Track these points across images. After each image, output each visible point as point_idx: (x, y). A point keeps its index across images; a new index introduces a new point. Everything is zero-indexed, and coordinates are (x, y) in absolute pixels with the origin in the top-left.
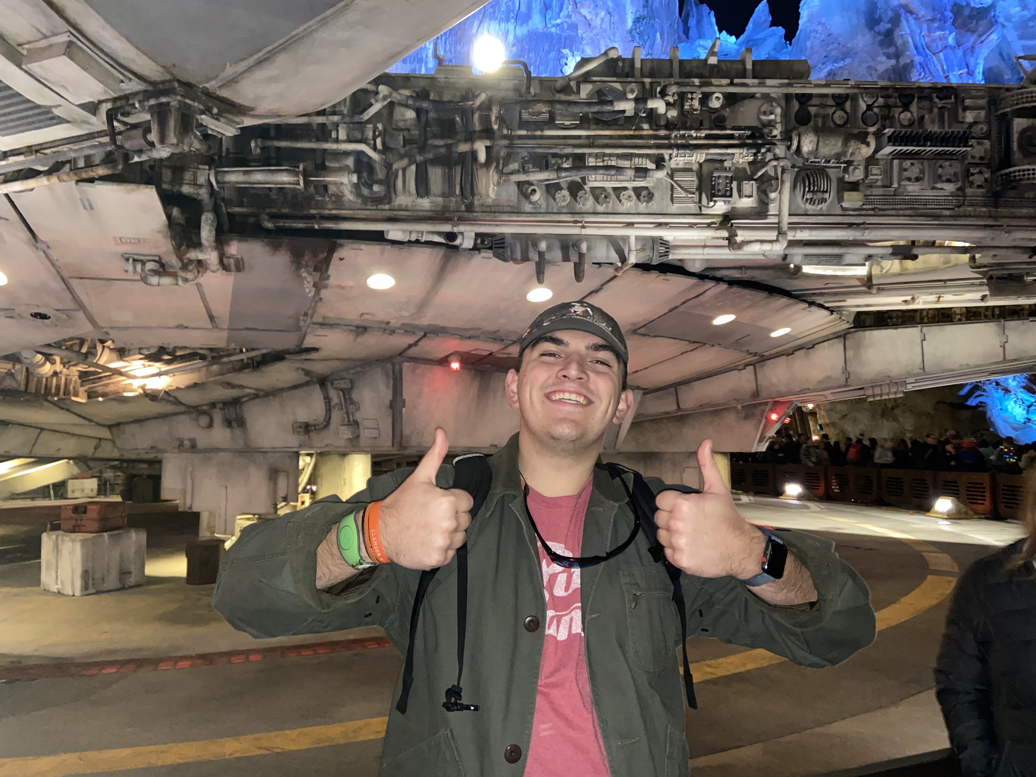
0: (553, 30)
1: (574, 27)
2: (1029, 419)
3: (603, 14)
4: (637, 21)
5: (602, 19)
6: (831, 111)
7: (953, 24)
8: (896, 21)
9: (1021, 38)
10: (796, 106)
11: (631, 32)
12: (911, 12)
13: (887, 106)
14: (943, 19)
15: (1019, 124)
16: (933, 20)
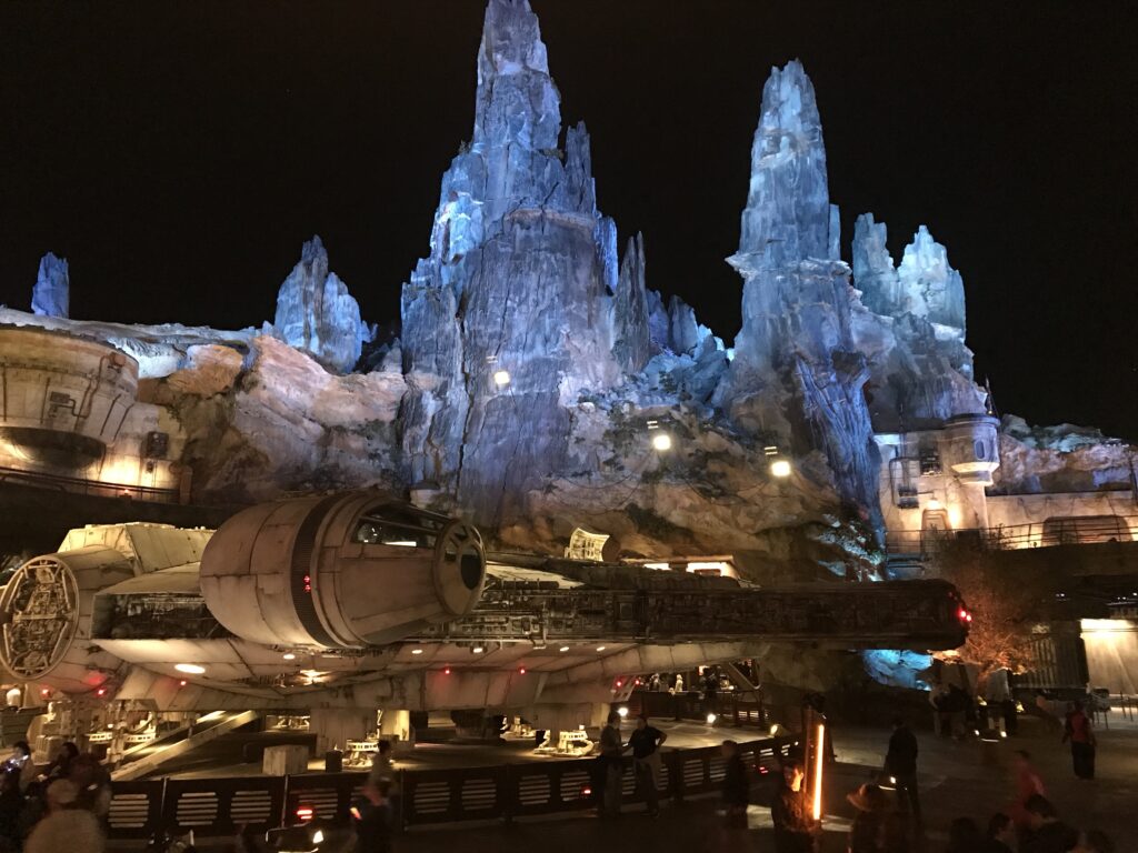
0: (552, 356)
1: (567, 353)
2: (902, 661)
3: (589, 343)
4: (617, 343)
5: (589, 347)
7: (834, 367)
8: (792, 365)
9: (914, 353)
11: (612, 352)
12: (804, 358)
14: (826, 364)
16: (818, 365)
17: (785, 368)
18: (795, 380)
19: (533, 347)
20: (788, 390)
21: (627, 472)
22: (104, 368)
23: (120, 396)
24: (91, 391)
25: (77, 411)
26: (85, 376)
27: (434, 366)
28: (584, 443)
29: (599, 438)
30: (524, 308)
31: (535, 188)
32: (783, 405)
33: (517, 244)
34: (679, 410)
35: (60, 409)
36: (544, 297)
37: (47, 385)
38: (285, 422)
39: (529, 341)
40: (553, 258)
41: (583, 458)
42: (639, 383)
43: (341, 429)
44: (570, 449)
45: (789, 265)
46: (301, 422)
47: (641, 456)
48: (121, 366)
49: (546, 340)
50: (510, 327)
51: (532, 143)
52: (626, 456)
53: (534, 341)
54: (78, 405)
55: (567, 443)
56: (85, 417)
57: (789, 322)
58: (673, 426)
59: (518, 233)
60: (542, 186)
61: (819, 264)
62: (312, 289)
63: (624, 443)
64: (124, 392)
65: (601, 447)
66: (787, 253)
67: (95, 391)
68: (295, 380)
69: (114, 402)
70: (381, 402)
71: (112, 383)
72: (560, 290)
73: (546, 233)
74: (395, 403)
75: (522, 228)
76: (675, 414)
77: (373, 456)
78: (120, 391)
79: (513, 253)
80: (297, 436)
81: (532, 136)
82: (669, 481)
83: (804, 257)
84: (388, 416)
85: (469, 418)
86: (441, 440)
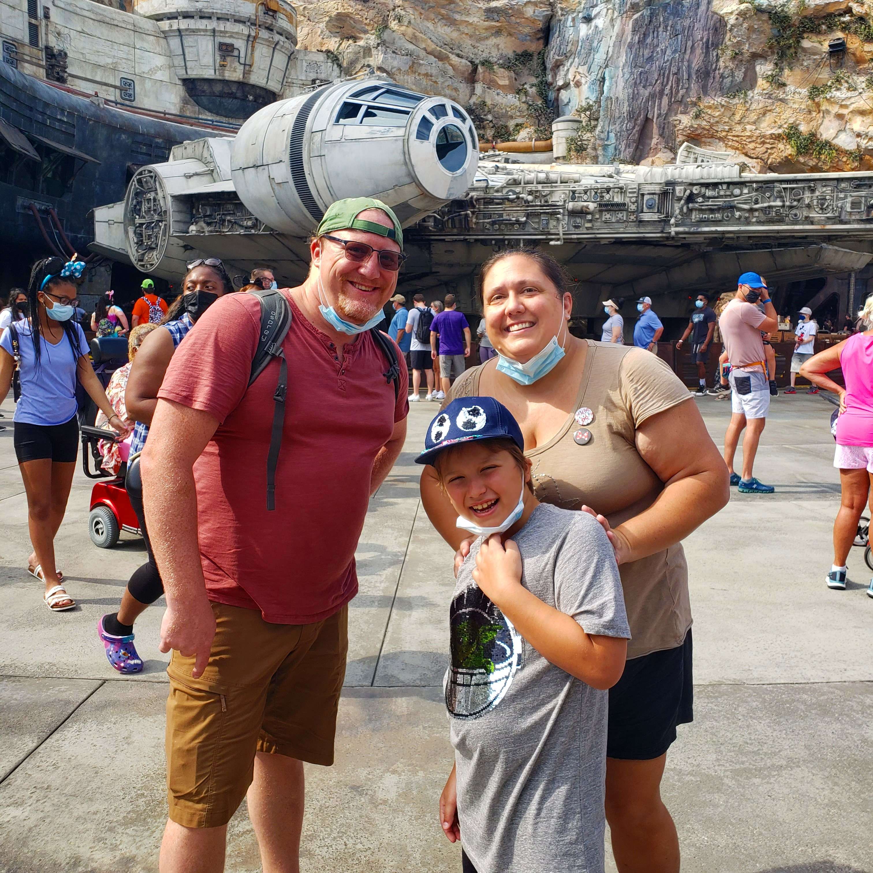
6: (582, 195)
10: (571, 194)
13: (602, 193)
15: (646, 197)
21: (791, 88)
22: (261, 13)
23: (277, 43)
24: (251, 39)
25: (242, 61)
26: (244, 22)
28: (740, 58)
29: (758, 48)
35: (229, 59)
37: (214, 36)
38: (432, 59)
41: (739, 75)
43: (486, 63)
46: (448, 57)
47: (807, 68)
48: (275, 12)
52: (791, 69)
54: (242, 55)
55: (718, 59)
56: (251, 66)
63: (789, 53)
64: (282, 39)
67: (255, 38)
68: (439, 14)
69: (274, 49)
70: (527, 30)
71: (270, 29)
74: (541, 30)
76: (857, 8)
77: (518, 92)
78: (277, 37)
80: (444, 73)
82: (838, 94)
84: (534, 47)
85: (614, 38)
86: (586, 67)
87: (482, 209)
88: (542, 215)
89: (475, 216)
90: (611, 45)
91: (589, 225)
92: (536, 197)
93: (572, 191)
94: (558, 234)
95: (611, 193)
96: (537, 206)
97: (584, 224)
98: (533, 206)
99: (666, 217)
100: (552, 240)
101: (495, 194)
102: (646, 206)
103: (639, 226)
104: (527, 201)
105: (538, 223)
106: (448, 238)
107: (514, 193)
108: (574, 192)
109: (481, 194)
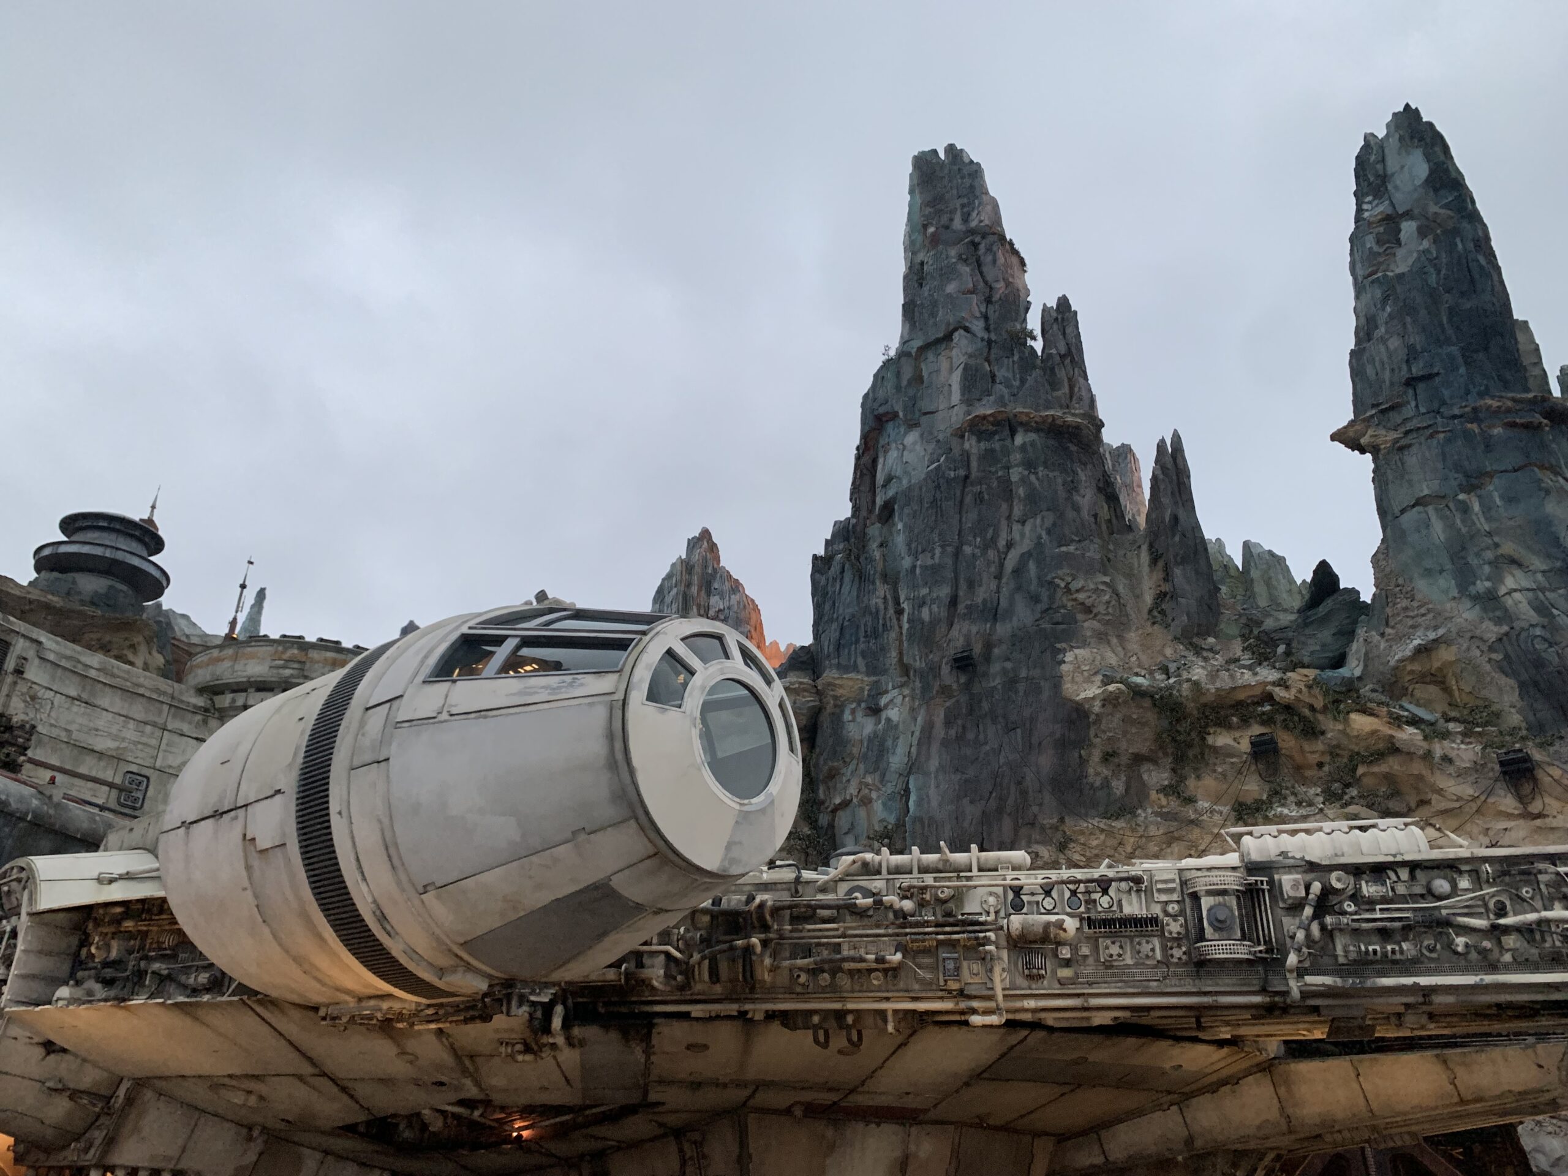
6: (1040, 898)
10: (1011, 895)
13: (1088, 892)
15: (1206, 902)
17: (1482, 586)
18: (1509, 602)
19: (1010, 613)
20: (1498, 621)
21: (1203, 804)
27: (860, 661)
28: (1116, 760)
29: (1142, 747)
30: (991, 554)
31: (998, 387)
32: (1491, 649)
33: (974, 464)
34: (1287, 688)
36: (1023, 535)
39: (1004, 603)
40: (1033, 478)
41: (1118, 786)
42: (1205, 654)
44: (1091, 771)
45: (1457, 411)
47: (1224, 775)
49: (1035, 599)
50: (971, 585)
51: (987, 329)
52: (1198, 777)
53: (1012, 602)
55: (1083, 762)
57: (1476, 507)
58: (1279, 718)
59: (974, 451)
60: (1007, 384)
61: (1514, 400)
62: (694, 590)
63: (1191, 754)
65: (1146, 767)
66: (1446, 393)
72: (1048, 523)
73: (1019, 440)
75: (979, 441)
76: (1280, 693)
79: (967, 477)
81: (986, 318)
82: (1286, 811)
83: (1481, 395)
85: (917, 734)
86: (877, 775)
87: (788, 934)
88: (940, 950)
89: (768, 953)
90: (915, 743)
91: (1065, 973)
92: (922, 904)
93: (1011, 887)
94: (991, 998)
95: (1111, 892)
96: (926, 924)
97: (1054, 972)
98: (918, 925)
99: (1267, 952)
100: (974, 1011)
101: (820, 897)
102: (1211, 924)
103: (1198, 975)
104: (901, 914)
105: (934, 968)
106: (697, 1010)
107: (867, 893)
108: (1017, 891)
109: (785, 897)
